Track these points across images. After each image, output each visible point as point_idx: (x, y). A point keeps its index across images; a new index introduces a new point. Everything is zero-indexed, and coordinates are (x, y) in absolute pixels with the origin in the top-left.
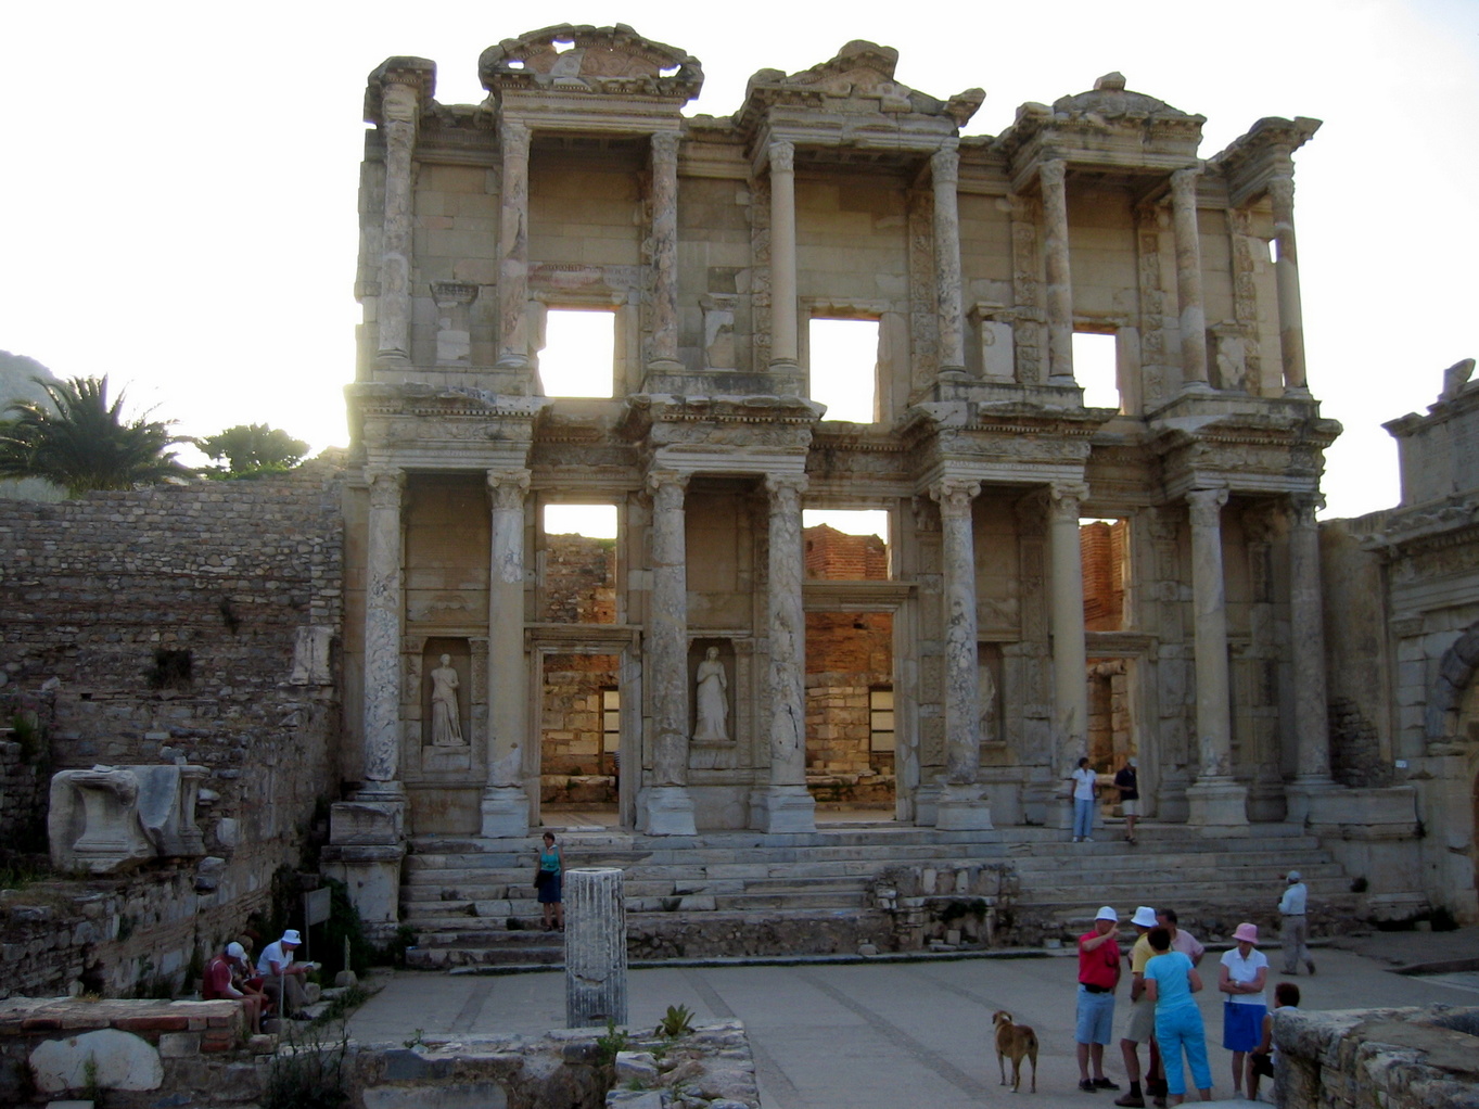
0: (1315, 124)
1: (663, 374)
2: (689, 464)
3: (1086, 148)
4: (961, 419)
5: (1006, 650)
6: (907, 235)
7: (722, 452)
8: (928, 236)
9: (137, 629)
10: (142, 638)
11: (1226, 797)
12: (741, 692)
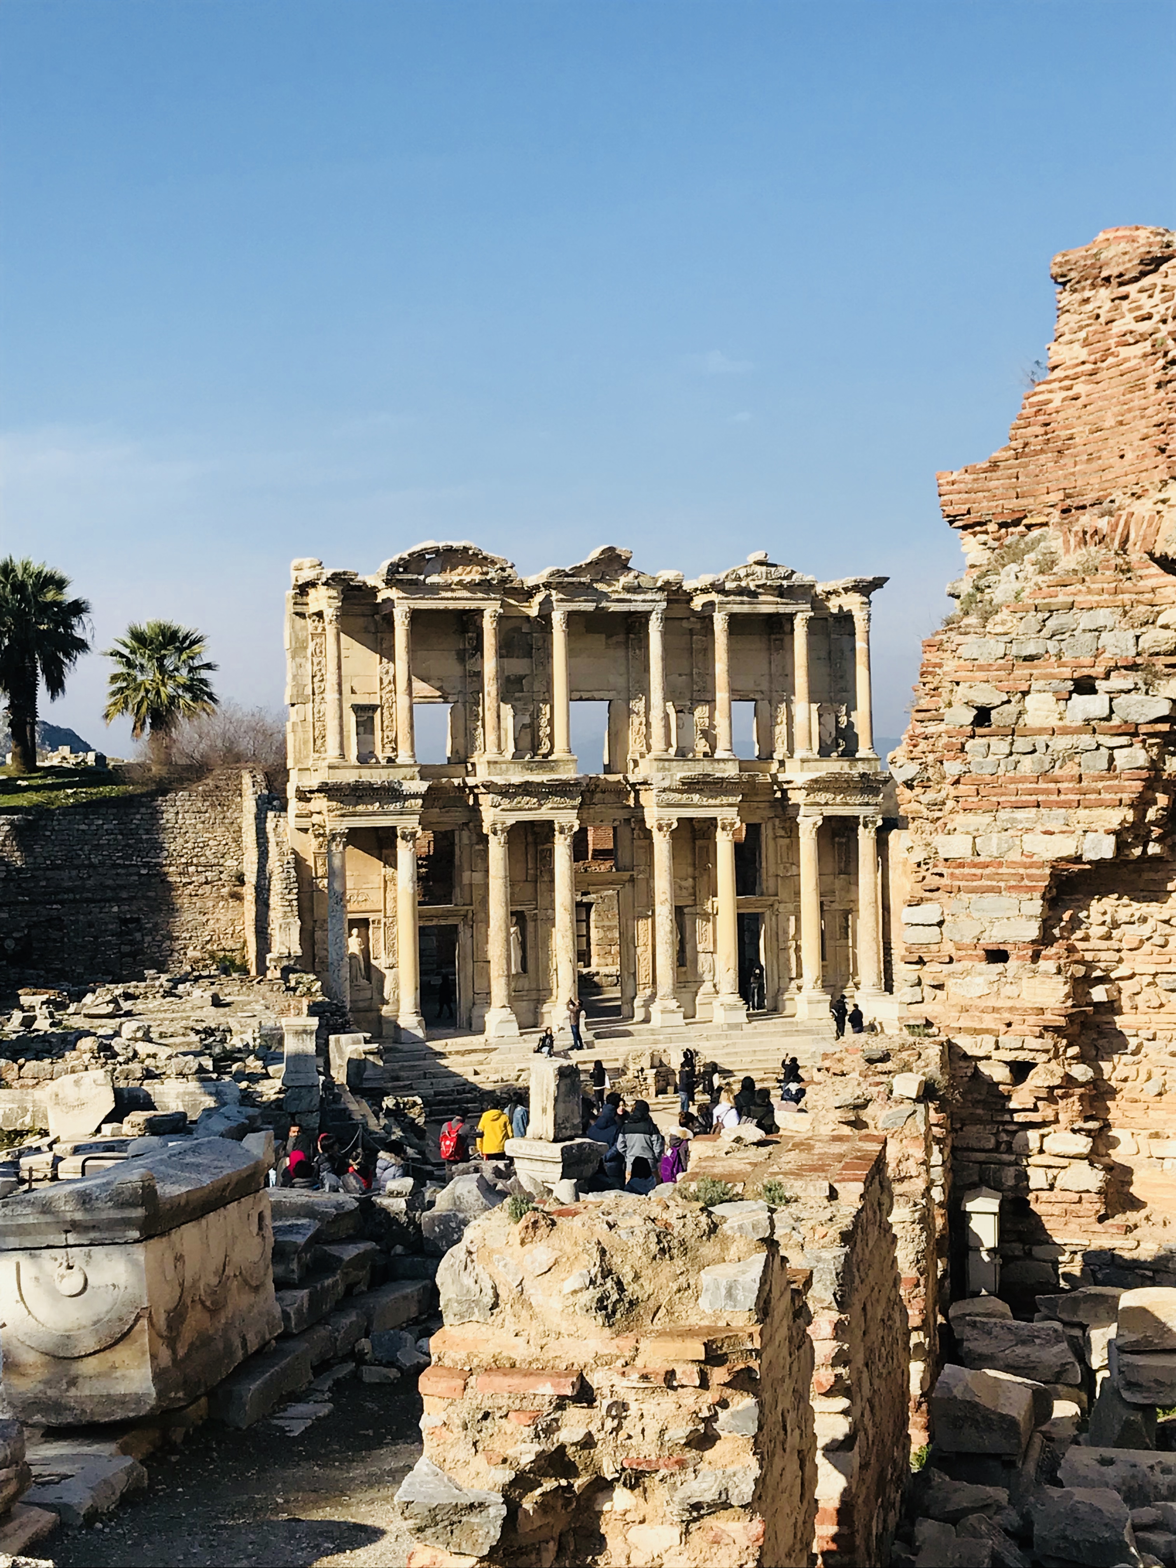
0: (886, 579)
1: (496, 762)
2: (511, 819)
3: (742, 603)
4: (666, 784)
5: (686, 910)
6: (627, 648)
7: (530, 809)
8: (640, 649)
9: (103, 904)
10: (107, 910)
11: (819, 1002)
12: (529, 944)
